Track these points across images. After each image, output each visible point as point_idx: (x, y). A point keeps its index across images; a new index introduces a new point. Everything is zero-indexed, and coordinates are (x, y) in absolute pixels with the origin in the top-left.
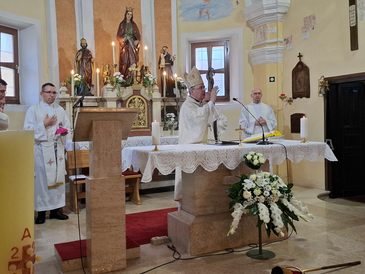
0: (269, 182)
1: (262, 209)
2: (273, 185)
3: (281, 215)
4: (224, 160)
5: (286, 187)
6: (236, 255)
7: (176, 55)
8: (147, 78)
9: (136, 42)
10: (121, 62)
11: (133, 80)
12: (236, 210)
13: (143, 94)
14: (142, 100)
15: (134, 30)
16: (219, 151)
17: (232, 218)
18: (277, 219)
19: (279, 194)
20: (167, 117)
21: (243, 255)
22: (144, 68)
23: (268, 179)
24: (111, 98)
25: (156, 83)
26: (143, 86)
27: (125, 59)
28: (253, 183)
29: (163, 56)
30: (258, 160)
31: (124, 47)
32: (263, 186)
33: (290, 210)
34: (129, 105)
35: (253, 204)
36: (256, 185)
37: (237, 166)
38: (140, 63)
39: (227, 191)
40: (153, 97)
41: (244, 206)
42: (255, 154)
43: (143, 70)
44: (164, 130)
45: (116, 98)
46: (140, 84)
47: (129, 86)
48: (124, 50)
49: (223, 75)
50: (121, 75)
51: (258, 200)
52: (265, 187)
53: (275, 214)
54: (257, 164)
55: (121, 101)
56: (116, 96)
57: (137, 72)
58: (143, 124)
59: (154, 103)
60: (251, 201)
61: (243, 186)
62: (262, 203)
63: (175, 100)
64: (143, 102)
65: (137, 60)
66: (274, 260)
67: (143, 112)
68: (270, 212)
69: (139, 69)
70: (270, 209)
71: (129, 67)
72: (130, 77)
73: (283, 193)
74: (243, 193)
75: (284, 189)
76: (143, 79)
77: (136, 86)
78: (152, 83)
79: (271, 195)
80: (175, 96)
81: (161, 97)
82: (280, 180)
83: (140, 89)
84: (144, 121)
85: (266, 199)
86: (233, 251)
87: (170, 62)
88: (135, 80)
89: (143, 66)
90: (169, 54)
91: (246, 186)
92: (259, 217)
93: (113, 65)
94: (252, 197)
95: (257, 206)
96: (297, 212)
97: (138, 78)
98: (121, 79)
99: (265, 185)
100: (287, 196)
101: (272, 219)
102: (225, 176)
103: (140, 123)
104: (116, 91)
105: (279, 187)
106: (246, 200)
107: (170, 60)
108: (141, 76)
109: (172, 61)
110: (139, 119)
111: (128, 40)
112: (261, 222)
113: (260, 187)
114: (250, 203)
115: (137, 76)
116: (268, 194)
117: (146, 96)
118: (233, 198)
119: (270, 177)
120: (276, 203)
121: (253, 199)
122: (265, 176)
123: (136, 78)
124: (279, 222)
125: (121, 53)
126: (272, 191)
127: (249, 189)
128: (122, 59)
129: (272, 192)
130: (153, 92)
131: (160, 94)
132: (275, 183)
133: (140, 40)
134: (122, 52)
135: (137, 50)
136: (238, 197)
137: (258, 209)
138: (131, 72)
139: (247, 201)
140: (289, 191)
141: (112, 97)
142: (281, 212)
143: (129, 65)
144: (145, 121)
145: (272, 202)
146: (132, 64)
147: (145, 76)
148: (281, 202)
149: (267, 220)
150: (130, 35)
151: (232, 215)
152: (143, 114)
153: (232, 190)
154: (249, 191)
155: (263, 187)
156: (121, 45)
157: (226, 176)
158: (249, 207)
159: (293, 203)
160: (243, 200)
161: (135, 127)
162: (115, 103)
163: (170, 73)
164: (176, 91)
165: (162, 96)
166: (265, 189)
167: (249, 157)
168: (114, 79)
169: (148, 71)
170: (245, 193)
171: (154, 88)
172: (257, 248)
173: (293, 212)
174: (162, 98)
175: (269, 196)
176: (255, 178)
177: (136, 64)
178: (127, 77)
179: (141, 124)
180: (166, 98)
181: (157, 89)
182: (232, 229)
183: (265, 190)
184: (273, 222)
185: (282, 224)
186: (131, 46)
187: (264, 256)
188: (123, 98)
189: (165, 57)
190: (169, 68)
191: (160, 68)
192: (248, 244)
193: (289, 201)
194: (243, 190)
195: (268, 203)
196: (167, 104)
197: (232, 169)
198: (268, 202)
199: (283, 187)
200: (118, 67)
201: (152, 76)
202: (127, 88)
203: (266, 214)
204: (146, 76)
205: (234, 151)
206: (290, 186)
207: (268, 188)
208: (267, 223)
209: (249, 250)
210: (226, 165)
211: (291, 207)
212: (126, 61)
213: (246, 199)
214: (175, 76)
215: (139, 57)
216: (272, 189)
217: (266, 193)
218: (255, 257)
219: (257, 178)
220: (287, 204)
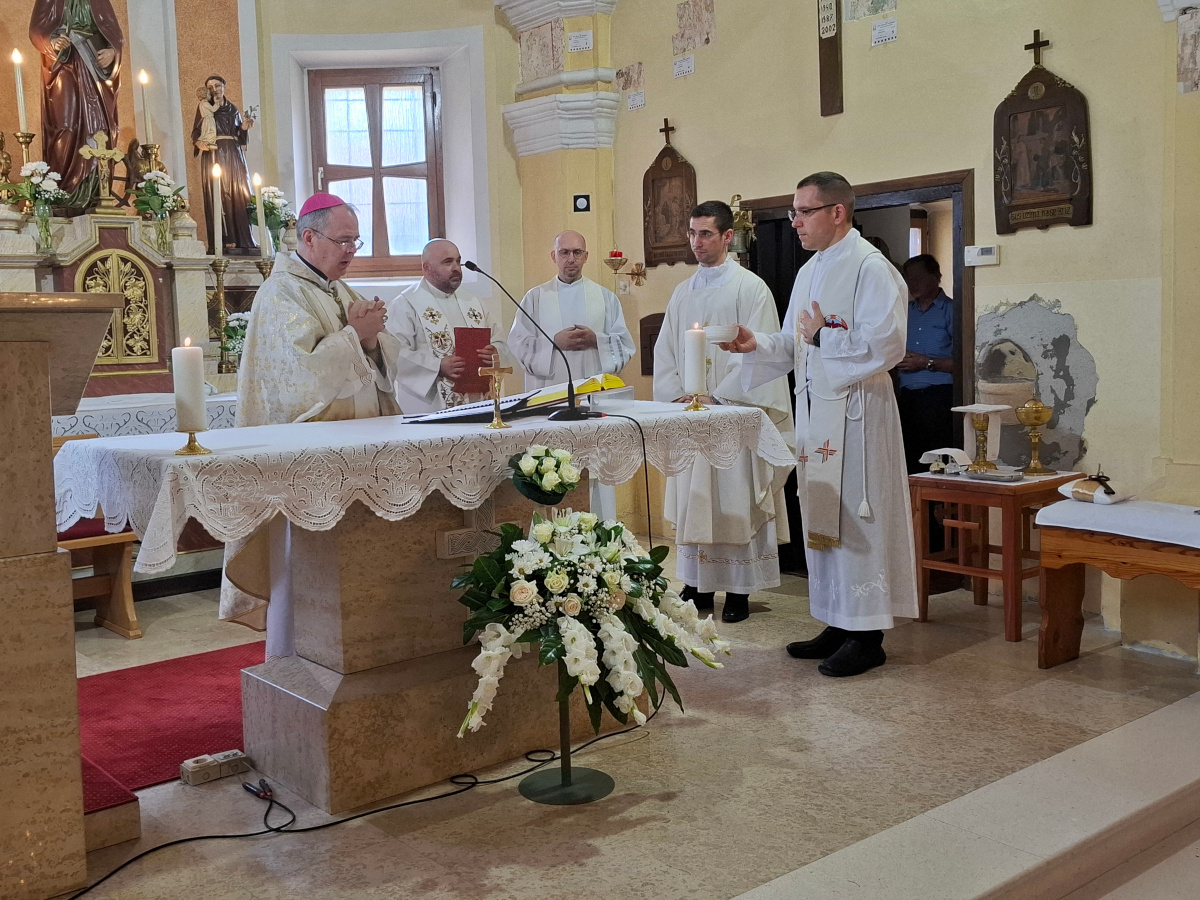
0: (592, 545)
1: (573, 640)
2: (608, 556)
3: (634, 655)
4: (443, 479)
5: (648, 557)
6: (484, 795)
7: (255, 110)
8: (152, 187)
9: (106, 55)
10: (50, 124)
11: (98, 193)
12: (486, 649)
13: (140, 243)
14: (134, 266)
15: (95, 10)
16: (425, 447)
17: (475, 677)
18: (620, 667)
19: (628, 584)
20: (231, 324)
21: (507, 793)
22: (140, 150)
23: (589, 533)
24: (14, 257)
25: (188, 205)
26: (138, 214)
27: (66, 113)
28: (541, 551)
29: (207, 110)
30: (556, 472)
31: (61, 72)
32: (576, 561)
33: (662, 634)
34: (84, 283)
35: (544, 623)
36: (551, 558)
37: (488, 496)
38: (124, 130)
39: (454, 585)
40: (177, 255)
41: (513, 632)
42: (547, 453)
43: (136, 157)
44: (220, 372)
45: (38, 258)
46: (124, 207)
47: (83, 213)
48: (59, 82)
49: (423, 183)
50: (49, 171)
51: (561, 609)
52: (582, 565)
53: (614, 653)
54: (556, 486)
55: (56, 268)
56: (32, 250)
57: (112, 163)
58: (143, 350)
59: (178, 277)
60: (538, 614)
61: (510, 565)
62: (574, 617)
63: (259, 265)
64: (139, 274)
65: (110, 121)
66: (609, 800)
67: (140, 307)
68: (600, 647)
69: (118, 154)
70: (599, 635)
71: (81, 146)
72: (87, 180)
73: (636, 581)
74: (510, 588)
75: (641, 567)
76: (137, 188)
77: (110, 215)
78: (169, 204)
79: (600, 591)
80: (257, 252)
81: (205, 256)
82: (628, 536)
83: (124, 226)
84: (145, 339)
85: (587, 603)
86: (474, 784)
87: (234, 132)
88: (104, 193)
89: (133, 145)
90: (229, 103)
91: (518, 563)
92: (562, 666)
93: (18, 137)
94: (541, 600)
95: (557, 628)
96: (684, 641)
97: (118, 187)
98: (50, 185)
99: (583, 558)
100: (649, 587)
101: (605, 670)
102: (448, 530)
103: (130, 348)
104: (33, 230)
105: (626, 560)
106: (520, 610)
107: (236, 124)
108: (128, 181)
109: (244, 127)
110: (126, 332)
111: (72, 46)
112: (569, 683)
113: (566, 563)
114: (532, 620)
115: (111, 179)
116: (593, 585)
117: (149, 249)
118: (475, 607)
119: (598, 526)
120: (616, 613)
121: (543, 609)
122: (580, 526)
123: (107, 185)
124: (629, 679)
125: (49, 93)
126: (606, 577)
127: (531, 572)
128: (53, 113)
129: (604, 577)
130: (174, 235)
131: (202, 246)
132: (613, 547)
133: (119, 47)
134: (51, 90)
135: (109, 83)
136: (493, 602)
137: (559, 637)
138: (90, 162)
139: (525, 616)
140: (655, 572)
141: (19, 252)
142: (634, 644)
143: (80, 138)
144: (148, 341)
145: (605, 613)
146: (92, 135)
147: (143, 180)
148: (631, 609)
149: (588, 674)
150: (80, 27)
151: (473, 665)
152: (139, 316)
153: (474, 577)
154: (529, 581)
155: (574, 565)
156: (49, 64)
157: (451, 529)
158: (531, 635)
159: (669, 608)
160: (509, 612)
161: (112, 361)
162: (32, 274)
163: (237, 170)
164: (260, 234)
165: (211, 251)
166: (583, 570)
167: (527, 465)
168: (24, 185)
169: (153, 163)
170: (516, 586)
171: (177, 223)
172: (555, 762)
173: (670, 640)
174: (209, 260)
175: (595, 594)
176: (550, 533)
177: (109, 134)
178: (75, 181)
179: (133, 351)
180: (225, 259)
181: (192, 228)
182: (476, 713)
183: (582, 574)
184: (610, 679)
185: (639, 682)
186: (85, 68)
187: (578, 789)
188: (61, 255)
189: (216, 115)
190: (234, 154)
191: (200, 153)
192: (525, 751)
193: (656, 603)
194: (511, 579)
195: (593, 618)
196: (228, 280)
197: (471, 508)
198: (591, 614)
199: (637, 560)
200: (37, 143)
201: (168, 179)
202: (76, 219)
203: (588, 656)
204: (145, 177)
205: (476, 447)
206: (660, 554)
207: (592, 566)
208: (590, 687)
209: (528, 774)
210: (448, 496)
211: (663, 624)
212: (68, 123)
213: (521, 607)
214: (256, 180)
215: (119, 110)
216: (604, 570)
217: (586, 585)
218: (547, 796)
219: (554, 534)
220: (651, 614)
